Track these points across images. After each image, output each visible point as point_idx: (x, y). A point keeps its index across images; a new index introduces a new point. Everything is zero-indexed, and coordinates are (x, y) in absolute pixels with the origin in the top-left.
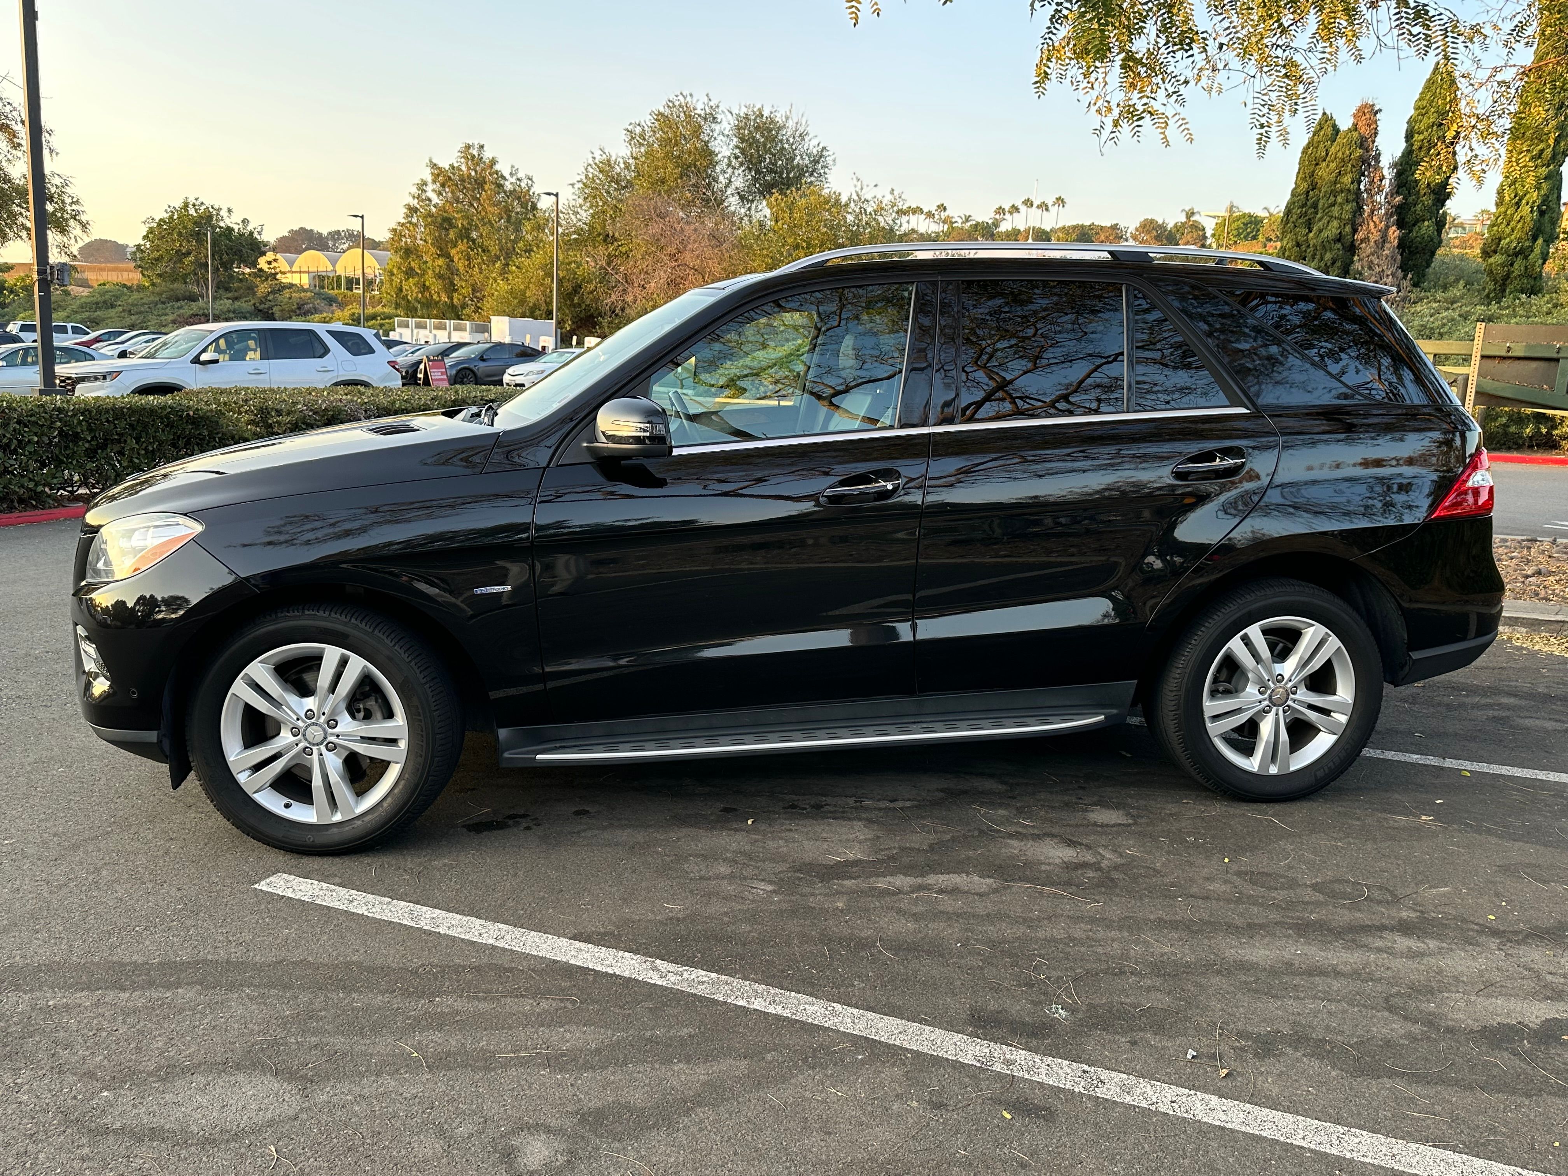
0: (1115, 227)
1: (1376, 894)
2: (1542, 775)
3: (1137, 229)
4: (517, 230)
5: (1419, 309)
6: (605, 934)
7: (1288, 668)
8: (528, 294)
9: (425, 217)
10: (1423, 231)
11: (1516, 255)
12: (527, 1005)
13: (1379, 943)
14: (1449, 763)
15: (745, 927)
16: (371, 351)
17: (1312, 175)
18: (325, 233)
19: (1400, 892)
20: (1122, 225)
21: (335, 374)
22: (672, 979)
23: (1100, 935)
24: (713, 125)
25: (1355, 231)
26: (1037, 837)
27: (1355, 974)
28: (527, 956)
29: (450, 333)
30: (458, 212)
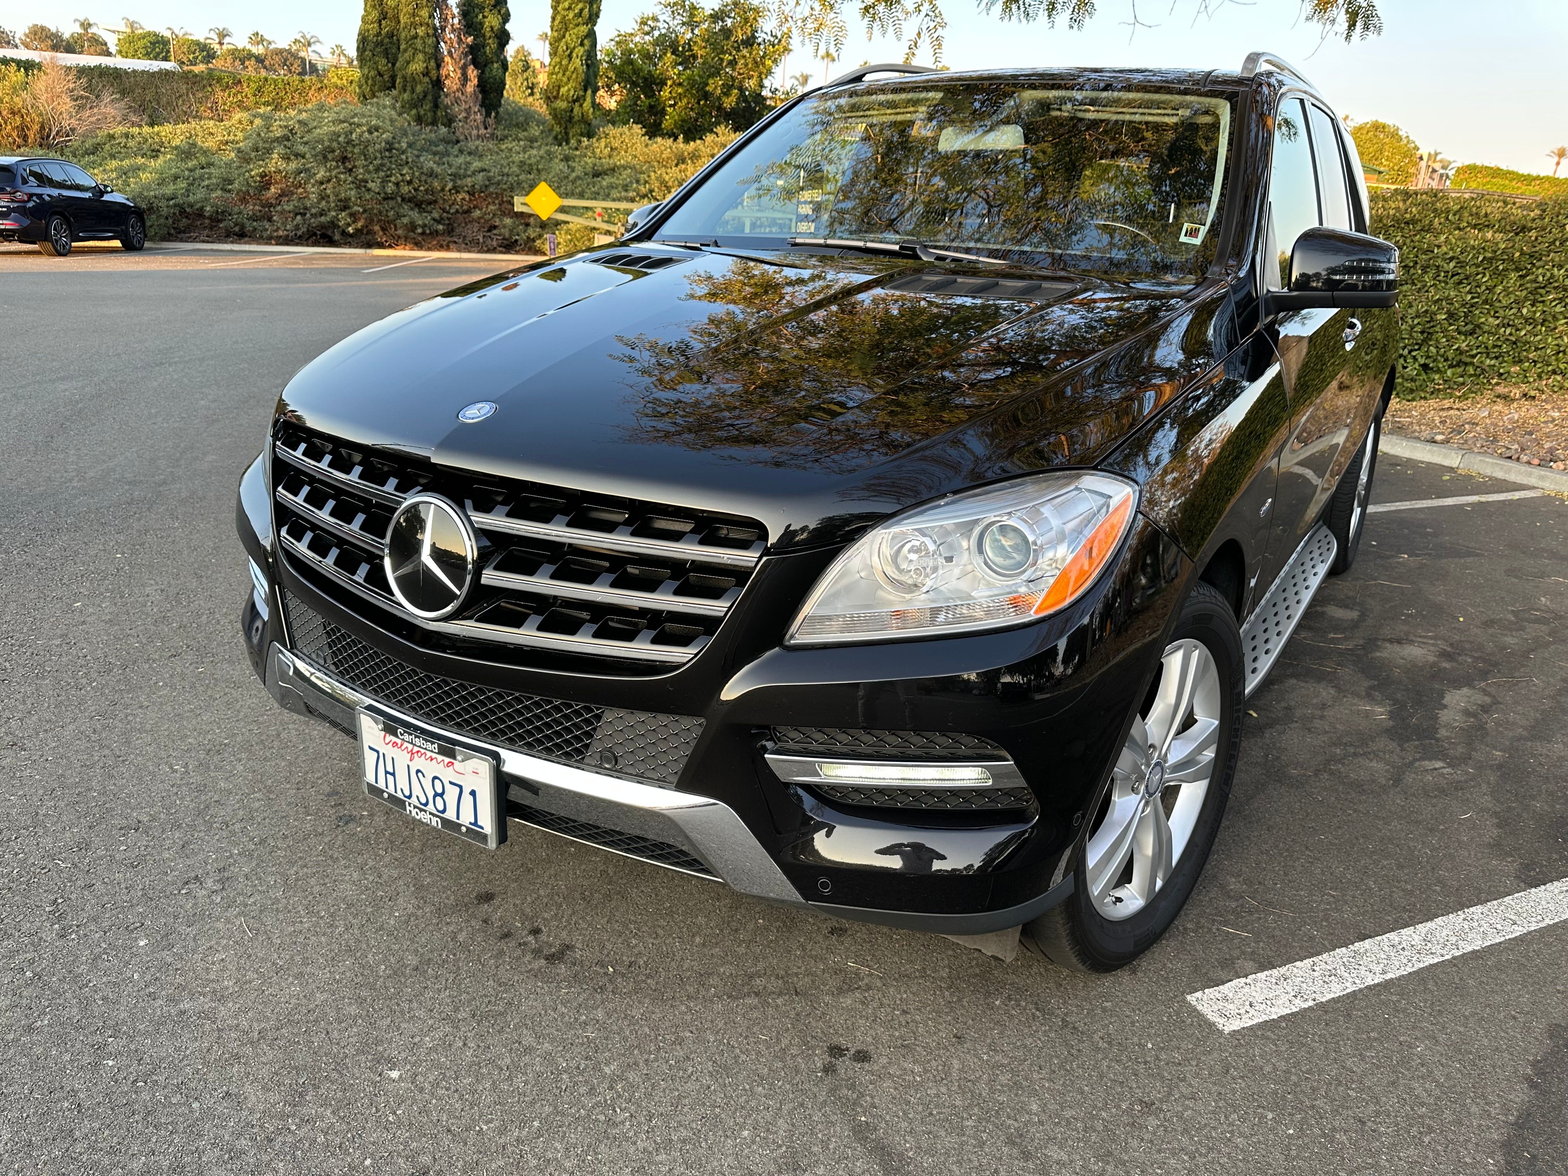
3: (26, 35)
10: (493, 72)
11: (574, 101)
20: (6, 28)
25: (438, 67)
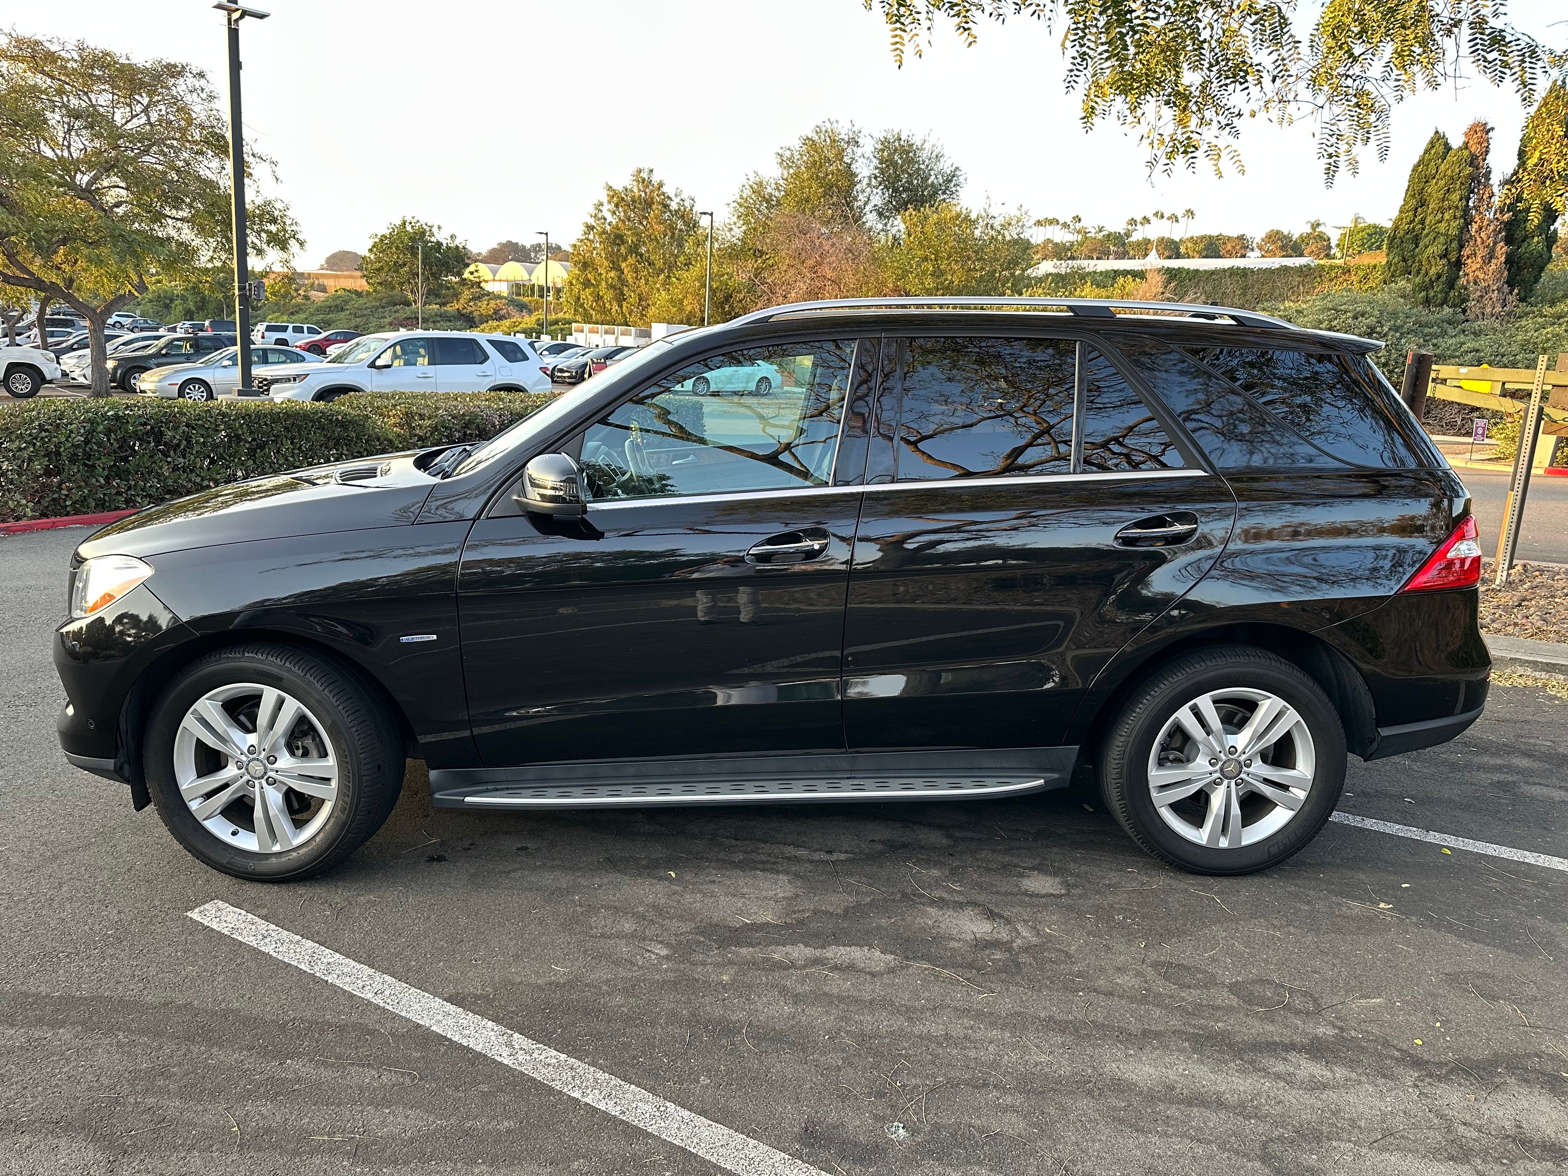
0: (1241, 238)
1: (1298, 1002)
2: (1531, 858)
3: (1263, 240)
4: (680, 246)
5: (1523, 323)
6: (477, 997)
7: (1242, 739)
8: (685, 302)
9: (600, 234)
10: (1532, 247)
12: (368, 1076)
13: (1280, 1068)
14: (1433, 837)
15: (619, 999)
16: (526, 358)
17: (1421, 192)
18: (528, 246)
19: (1325, 1001)
20: (1248, 235)
21: (492, 378)
22: (520, 1058)
23: (979, 1035)
24: (855, 149)
25: (1461, 247)
26: (959, 906)
27: (1241, 1109)
28: (395, 1017)
29: (617, 338)
30: (628, 230)
